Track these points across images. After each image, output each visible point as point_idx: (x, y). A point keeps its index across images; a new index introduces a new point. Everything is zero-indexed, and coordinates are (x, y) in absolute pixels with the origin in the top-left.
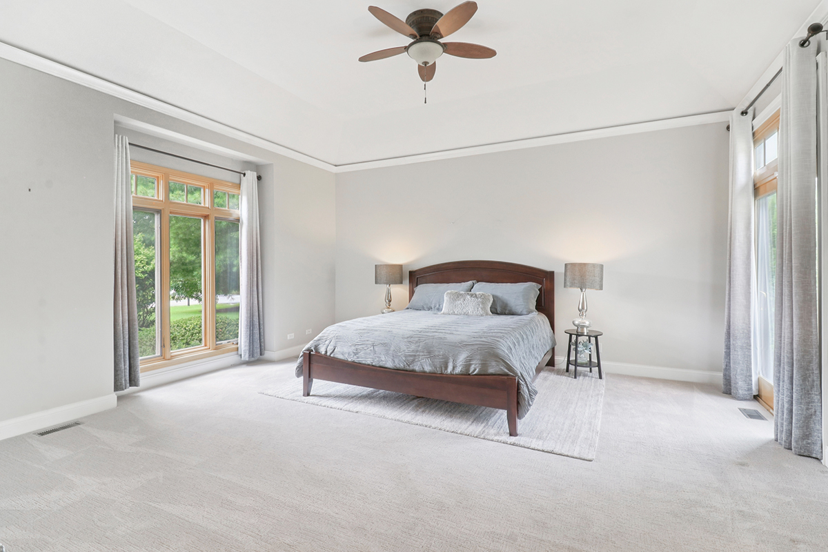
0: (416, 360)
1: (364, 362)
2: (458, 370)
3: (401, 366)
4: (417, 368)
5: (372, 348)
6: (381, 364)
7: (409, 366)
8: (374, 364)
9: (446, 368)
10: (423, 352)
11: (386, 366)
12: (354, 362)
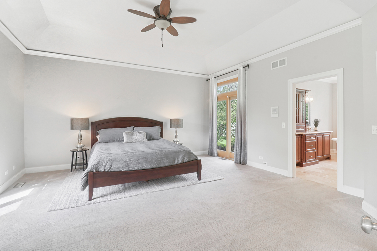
0: (162, 162)
1: (133, 169)
2: (180, 162)
3: (155, 166)
4: (162, 165)
5: (137, 161)
6: (144, 168)
7: (158, 165)
8: (139, 169)
9: (175, 162)
10: (164, 158)
11: (147, 168)
12: (126, 171)
